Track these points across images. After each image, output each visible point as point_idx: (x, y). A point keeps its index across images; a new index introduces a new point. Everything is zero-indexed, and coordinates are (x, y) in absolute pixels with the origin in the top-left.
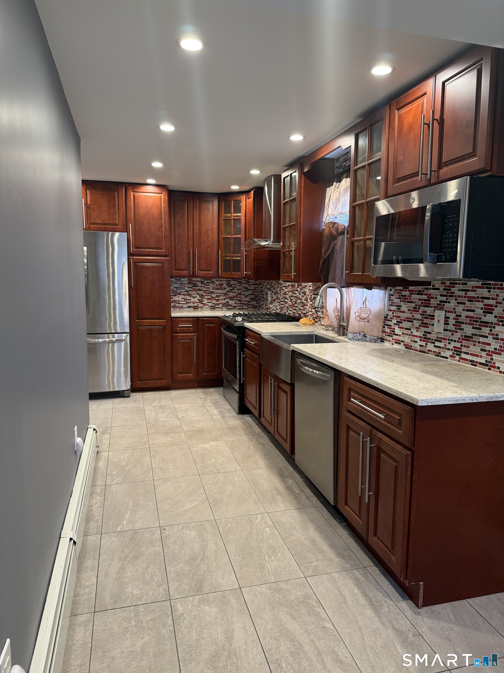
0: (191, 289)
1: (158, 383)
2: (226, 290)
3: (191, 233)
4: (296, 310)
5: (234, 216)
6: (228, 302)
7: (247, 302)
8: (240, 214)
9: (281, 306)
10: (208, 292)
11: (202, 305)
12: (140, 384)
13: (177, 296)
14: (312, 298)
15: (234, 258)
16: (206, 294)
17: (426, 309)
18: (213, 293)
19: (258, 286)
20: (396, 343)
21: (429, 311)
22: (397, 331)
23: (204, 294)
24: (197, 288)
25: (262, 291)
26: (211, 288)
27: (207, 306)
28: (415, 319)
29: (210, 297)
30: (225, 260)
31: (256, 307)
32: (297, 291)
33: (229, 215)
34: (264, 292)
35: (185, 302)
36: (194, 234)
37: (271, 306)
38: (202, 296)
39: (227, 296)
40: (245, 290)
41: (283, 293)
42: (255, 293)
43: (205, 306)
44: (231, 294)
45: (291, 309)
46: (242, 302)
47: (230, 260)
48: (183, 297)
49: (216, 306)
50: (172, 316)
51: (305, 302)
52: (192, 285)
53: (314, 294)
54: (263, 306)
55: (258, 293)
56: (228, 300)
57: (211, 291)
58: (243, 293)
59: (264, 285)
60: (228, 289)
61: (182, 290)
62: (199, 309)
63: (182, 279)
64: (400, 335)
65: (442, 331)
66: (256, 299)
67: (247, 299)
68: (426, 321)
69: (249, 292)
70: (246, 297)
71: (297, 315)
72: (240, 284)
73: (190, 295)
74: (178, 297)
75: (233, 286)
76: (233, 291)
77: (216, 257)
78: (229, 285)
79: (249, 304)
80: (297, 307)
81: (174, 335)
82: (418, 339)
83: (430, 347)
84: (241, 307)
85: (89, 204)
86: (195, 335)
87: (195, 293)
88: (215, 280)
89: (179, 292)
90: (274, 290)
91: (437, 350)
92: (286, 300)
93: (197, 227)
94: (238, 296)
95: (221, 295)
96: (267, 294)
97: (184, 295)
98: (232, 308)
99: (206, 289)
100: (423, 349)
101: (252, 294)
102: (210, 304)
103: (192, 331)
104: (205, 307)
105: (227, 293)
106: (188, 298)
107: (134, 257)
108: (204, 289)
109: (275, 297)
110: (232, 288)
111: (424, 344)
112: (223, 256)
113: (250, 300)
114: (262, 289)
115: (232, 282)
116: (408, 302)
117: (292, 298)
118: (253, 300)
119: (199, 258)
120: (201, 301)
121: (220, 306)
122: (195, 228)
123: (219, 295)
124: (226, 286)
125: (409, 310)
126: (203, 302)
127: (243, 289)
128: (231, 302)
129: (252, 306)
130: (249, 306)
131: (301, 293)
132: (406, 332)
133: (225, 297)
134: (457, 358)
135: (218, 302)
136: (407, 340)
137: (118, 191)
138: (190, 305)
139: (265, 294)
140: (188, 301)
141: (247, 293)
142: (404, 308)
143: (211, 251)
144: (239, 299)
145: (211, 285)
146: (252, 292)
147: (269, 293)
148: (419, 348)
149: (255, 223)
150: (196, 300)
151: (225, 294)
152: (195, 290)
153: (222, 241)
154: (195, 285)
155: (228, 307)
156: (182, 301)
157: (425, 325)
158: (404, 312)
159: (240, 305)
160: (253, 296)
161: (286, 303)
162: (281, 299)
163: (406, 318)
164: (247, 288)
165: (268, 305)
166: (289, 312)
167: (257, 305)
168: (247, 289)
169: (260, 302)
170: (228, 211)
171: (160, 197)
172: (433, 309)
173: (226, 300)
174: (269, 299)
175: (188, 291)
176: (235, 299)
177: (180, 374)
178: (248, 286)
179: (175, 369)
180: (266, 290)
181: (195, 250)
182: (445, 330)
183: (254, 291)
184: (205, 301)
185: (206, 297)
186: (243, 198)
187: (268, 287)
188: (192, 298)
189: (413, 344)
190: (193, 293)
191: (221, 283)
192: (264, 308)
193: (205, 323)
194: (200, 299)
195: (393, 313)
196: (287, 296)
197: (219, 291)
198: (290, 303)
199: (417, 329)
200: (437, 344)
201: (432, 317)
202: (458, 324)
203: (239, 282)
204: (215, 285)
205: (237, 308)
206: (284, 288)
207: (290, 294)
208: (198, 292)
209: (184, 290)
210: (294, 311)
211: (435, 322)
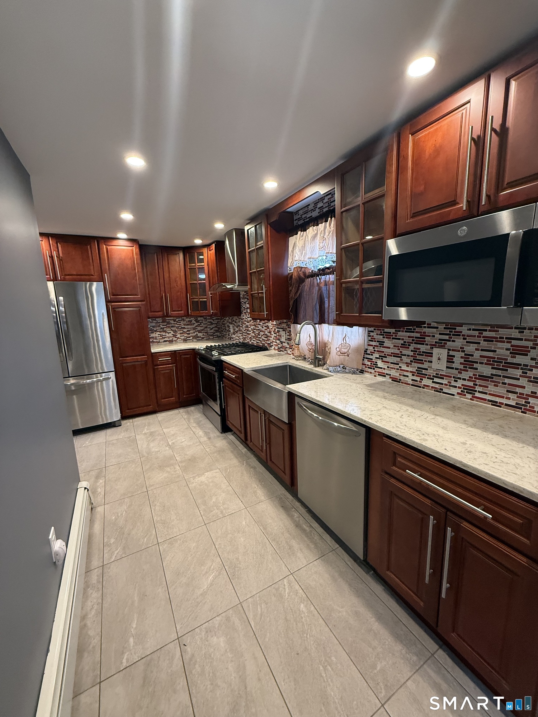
0: (165, 326)
1: (145, 409)
2: (195, 325)
3: (162, 281)
4: (259, 340)
5: (198, 266)
6: (197, 335)
7: (212, 334)
8: (203, 264)
9: (244, 336)
10: (180, 328)
11: (176, 339)
12: (128, 413)
13: (154, 333)
14: (276, 331)
15: (201, 300)
16: (179, 330)
17: (419, 346)
18: (184, 328)
19: (220, 320)
20: (379, 375)
21: (423, 348)
22: (380, 364)
23: (177, 330)
24: (171, 325)
25: (224, 324)
26: (182, 324)
27: (181, 339)
28: (405, 355)
29: (182, 332)
30: (192, 301)
31: (220, 336)
32: (260, 325)
33: (194, 264)
34: (226, 325)
35: (161, 338)
36: (165, 282)
37: (233, 336)
38: (175, 331)
39: (196, 330)
40: (210, 324)
41: (244, 326)
42: (218, 326)
43: (179, 339)
44: (199, 328)
45: (254, 339)
46: (209, 334)
47: (197, 301)
48: (160, 333)
49: (188, 339)
50: (152, 352)
51: (269, 334)
52: (166, 323)
53: (277, 328)
54: (226, 336)
55: (220, 326)
56: (197, 333)
57: (182, 327)
58: (208, 327)
59: (225, 320)
60: (196, 324)
61: (158, 328)
62: (174, 342)
63: (157, 319)
64: (384, 369)
65: (445, 369)
66: (219, 330)
67: (212, 331)
68: (418, 357)
69: (213, 326)
70: (211, 329)
71: (261, 345)
72: (206, 320)
73: (165, 332)
74: (156, 334)
75: (200, 321)
76: (200, 325)
77: (185, 299)
78: (197, 321)
79: (214, 334)
80: (260, 338)
81: (155, 367)
82: (410, 374)
83: (426, 382)
84: (208, 338)
85: (61, 257)
86: (174, 366)
87: (169, 329)
88: (185, 318)
89: (155, 329)
90: (235, 324)
91: (437, 386)
92: (248, 332)
93: (166, 275)
94: (205, 329)
95: (191, 329)
96: (229, 327)
97: (160, 332)
98: (201, 339)
99: (178, 326)
100: (415, 383)
101: (216, 327)
102: (183, 338)
103: (171, 363)
104: (179, 341)
105: (196, 328)
106: (164, 334)
107: (113, 304)
108: (176, 326)
109: (237, 329)
110: (199, 323)
111: (418, 379)
112: (192, 299)
113: (215, 331)
114: (224, 323)
115: (199, 319)
116: (393, 338)
117: (254, 331)
118: (217, 331)
119: (171, 301)
120: (175, 336)
121: (191, 338)
122: (165, 276)
123: (190, 329)
124: (195, 322)
125: (394, 346)
126: (177, 336)
127: (208, 324)
128: (199, 335)
129: (216, 336)
130: (214, 336)
131: (264, 327)
132: (392, 366)
133: (194, 331)
134: (469, 396)
135: (189, 335)
136: (394, 373)
137: (90, 244)
138: (166, 339)
139: (227, 327)
140: (163, 336)
141: (211, 327)
142: (387, 343)
143: (181, 295)
144: (206, 331)
145: (182, 322)
146: (216, 325)
147: (231, 326)
148: (411, 382)
149: (218, 271)
150: (170, 335)
151: (194, 329)
152: (169, 327)
153: (189, 286)
154: (169, 323)
155: (197, 339)
156: (159, 337)
157: (421, 362)
158: (389, 348)
159: (207, 336)
160: (217, 329)
161: (249, 334)
162: (243, 330)
163: (392, 353)
164: (211, 322)
165: (230, 335)
166: (252, 341)
167: (220, 335)
168: (212, 324)
169: (222, 332)
170: (192, 261)
171: (132, 250)
172: (429, 347)
173: (196, 333)
174: (232, 331)
175: (163, 329)
176: (202, 331)
177: (163, 399)
178: (212, 321)
179: (159, 396)
180: (228, 324)
181: (166, 294)
182: (447, 367)
183: (217, 324)
184: (179, 336)
185: (178, 332)
186: (205, 250)
187: (230, 321)
188: (167, 334)
189: (402, 378)
190: (168, 329)
191: (190, 320)
192: (227, 337)
193: (181, 355)
194: (174, 333)
195: (374, 348)
196: (250, 329)
197: (189, 327)
198: (253, 334)
199: (408, 364)
200: (436, 380)
201: (430, 355)
202: (469, 363)
203: (205, 319)
204: (185, 322)
205: (205, 338)
206: (245, 322)
207: (252, 327)
208: (172, 328)
209: (160, 328)
210: (258, 341)
211: (434, 359)
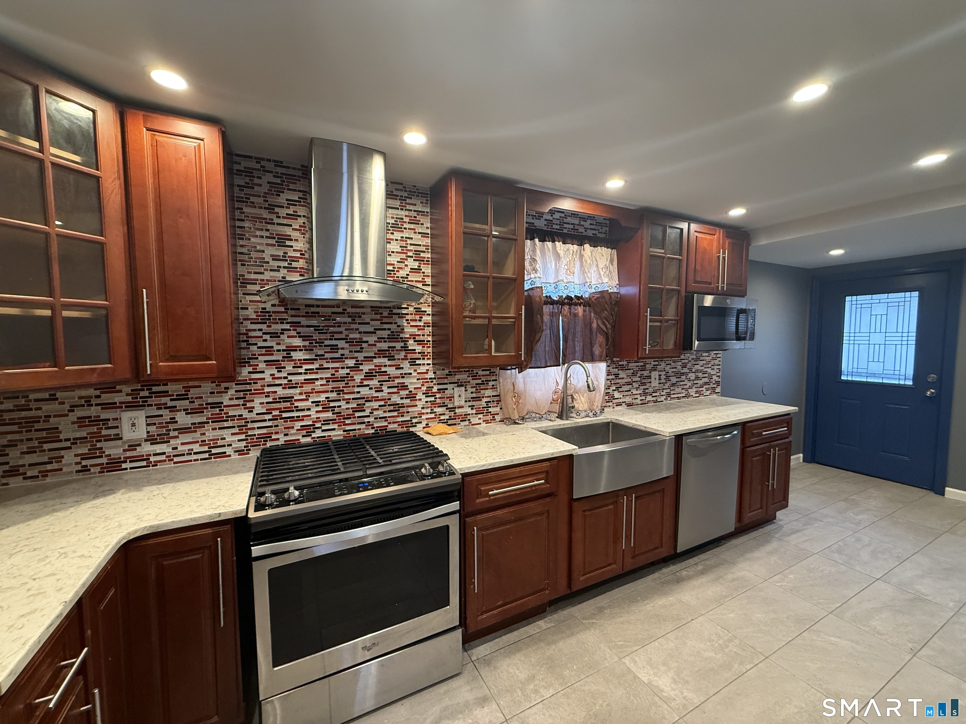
17: (643, 372)
20: (617, 405)
21: (646, 373)
22: (617, 395)
28: (635, 382)
64: (620, 398)
65: (658, 385)
68: (644, 381)
82: (638, 396)
83: (649, 398)
91: (654, 399)
100: (643, 402)
111: (643, 398)
116: (626, 370)
125: (627, 376)
132: (626, 393)
134: (669, 399)
136: (628, 400)
142: (622, 374)
148: (640, 402)
157: (644, 384)
158: (623, 378)
172: (648, 371)
182: (659, 384)
189: (634, 401)
195: (611, 382)
199: (637, 389)
200: (654, 395)
201: (649, 377)
202: (668, 378)
211: (653, 380)
